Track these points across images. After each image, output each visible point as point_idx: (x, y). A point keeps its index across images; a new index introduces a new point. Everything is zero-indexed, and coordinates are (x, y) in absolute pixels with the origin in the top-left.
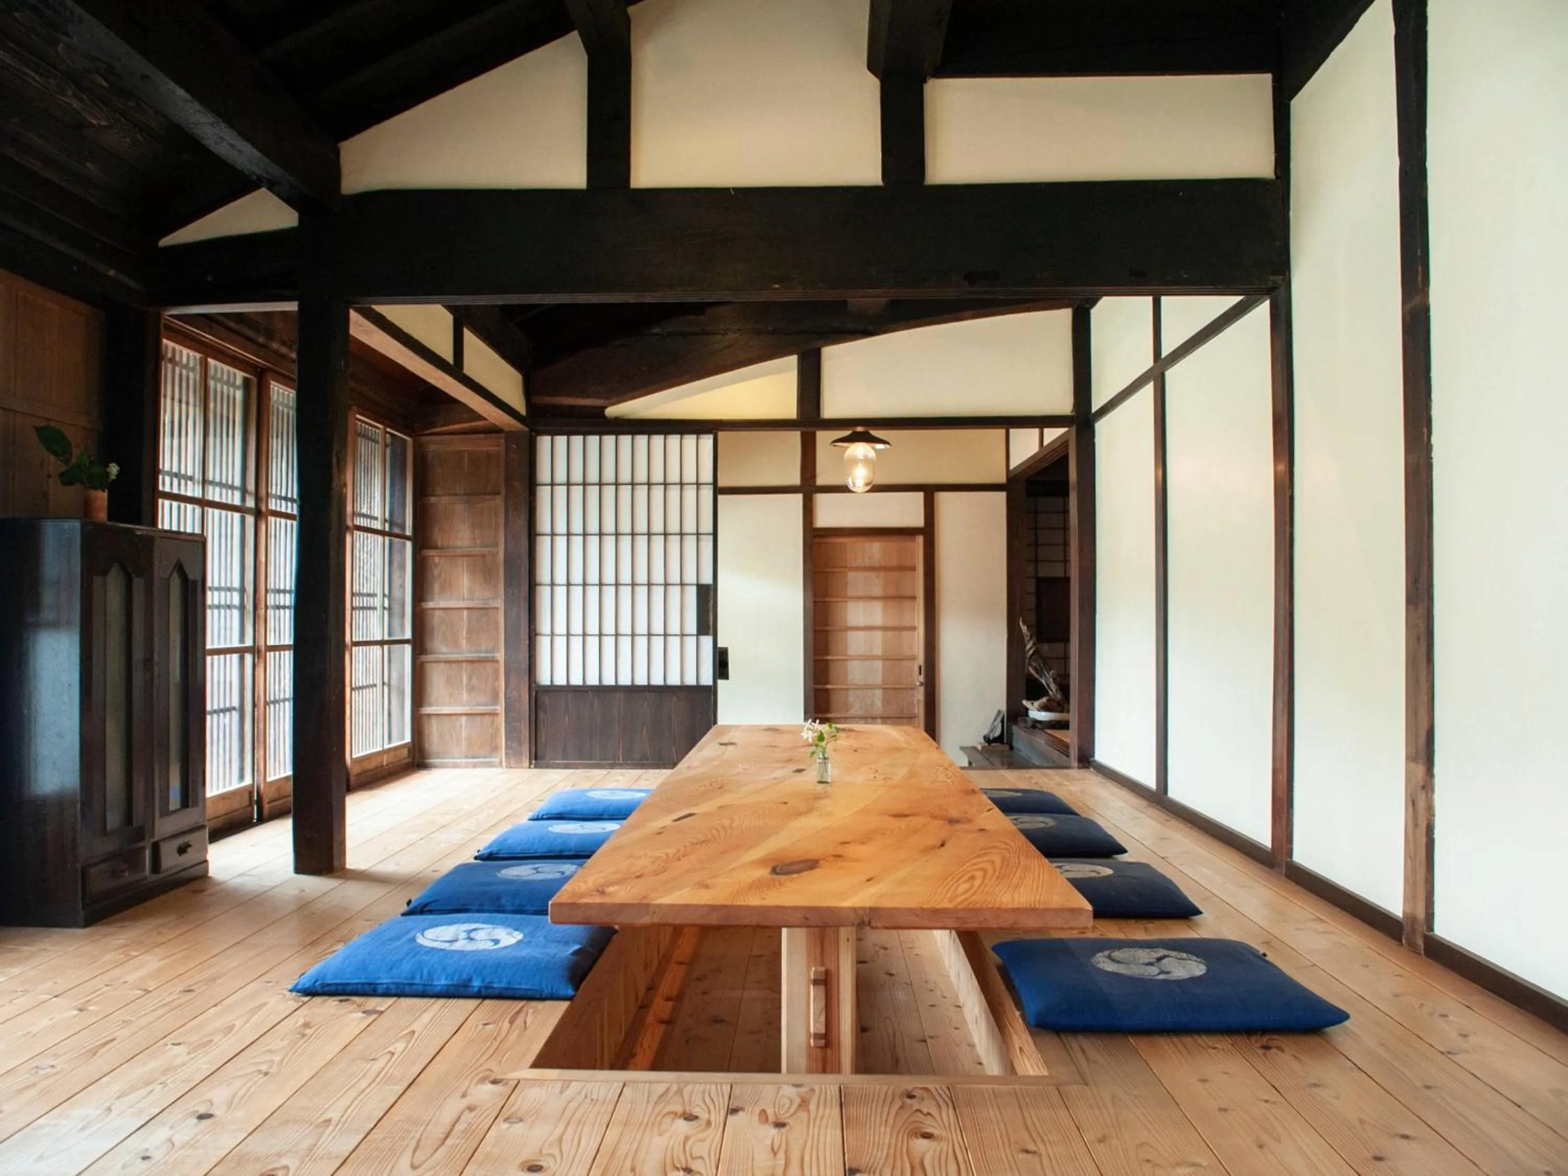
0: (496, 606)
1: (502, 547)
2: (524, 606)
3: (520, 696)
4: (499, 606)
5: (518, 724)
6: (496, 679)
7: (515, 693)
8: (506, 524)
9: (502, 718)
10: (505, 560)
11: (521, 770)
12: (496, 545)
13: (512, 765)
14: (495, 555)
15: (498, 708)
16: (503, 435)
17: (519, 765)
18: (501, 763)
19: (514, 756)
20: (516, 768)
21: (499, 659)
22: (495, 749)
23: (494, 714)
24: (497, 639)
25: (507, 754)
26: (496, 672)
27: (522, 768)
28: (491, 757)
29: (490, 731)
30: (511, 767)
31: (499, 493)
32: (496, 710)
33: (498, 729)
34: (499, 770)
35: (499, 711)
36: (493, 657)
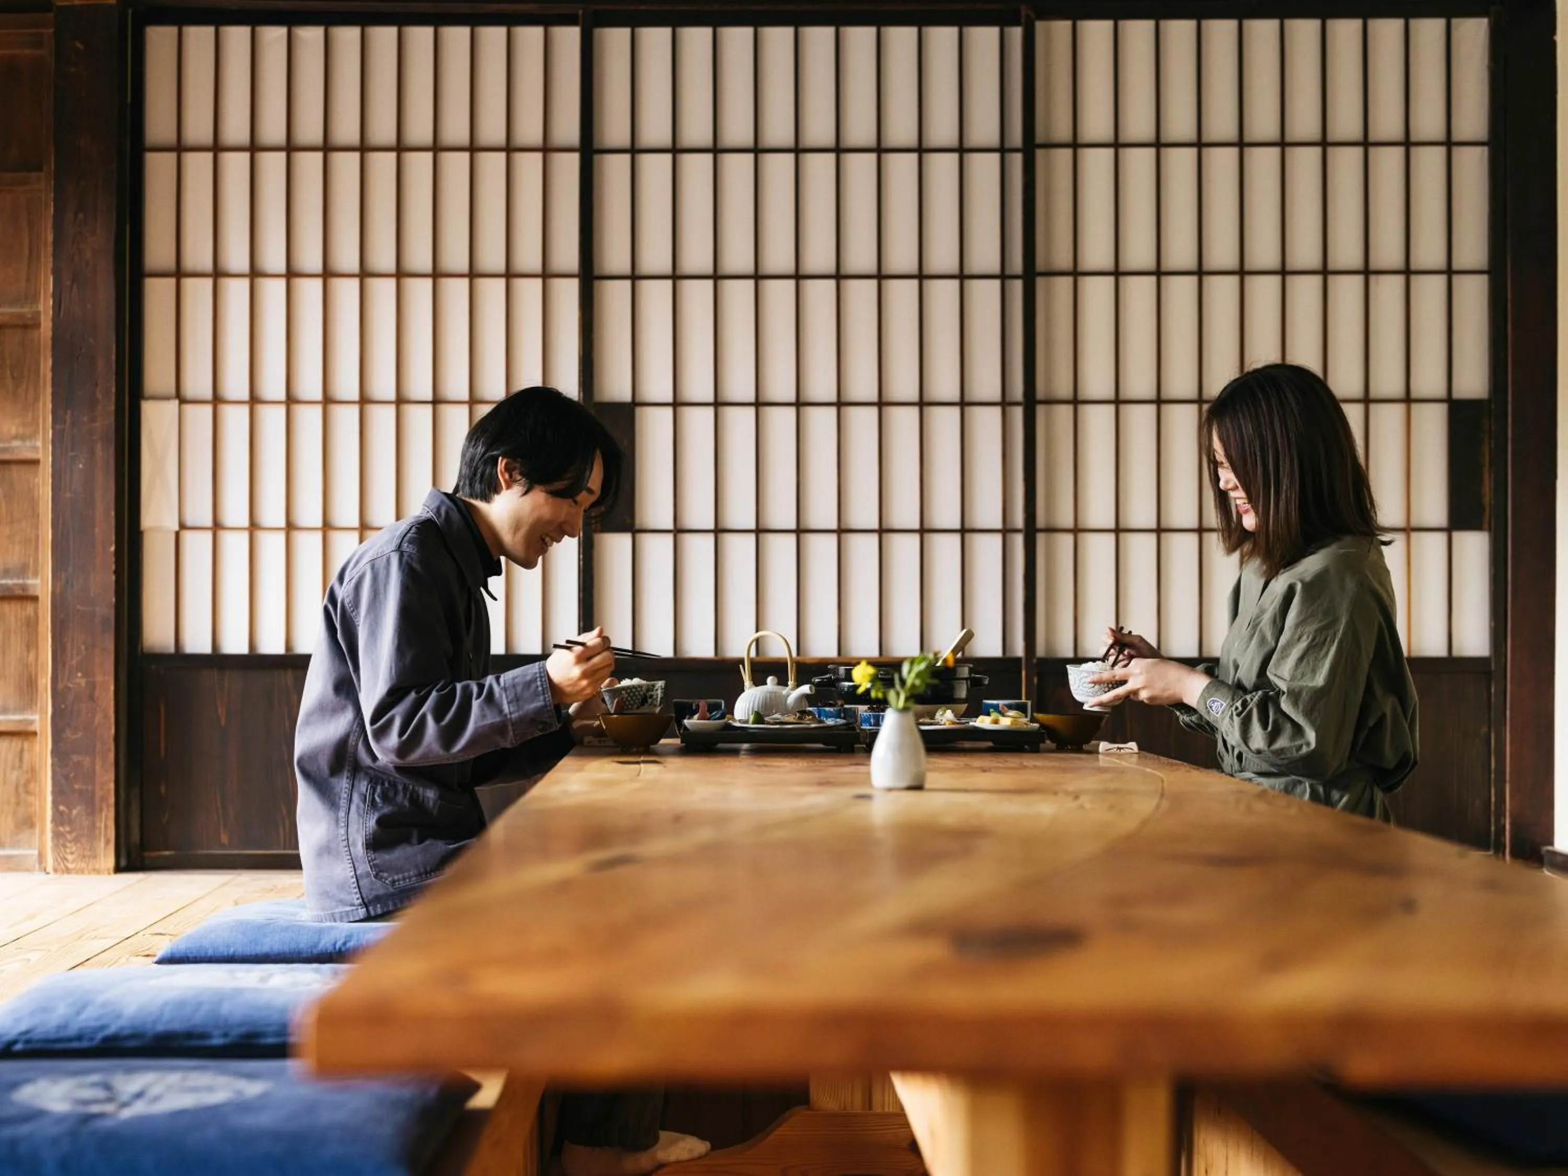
0: (29, 455)
1: (45, 307)
2: (104, 455)
3: (92, 686)
4: (40, 456)
5: (87, 761)
6: (31, 643)
7: (80, 680)
8: (57, 243)
9: (44, 747)
10: (55, 339)
11: (94, 877)
12: (33, 298)
13: (70, 866)
14: (31, 325)
15: (36, 717)
16: (51, 15)
17: (89, 868)
18: (41, 857)
19: (76, 840)
20: (82, 871)
21: (38, 592)
22: (28, 823)
23: (24, 734)
24: (33, 542)
25: (57, 835)
26: (31, 624)
27: (97, 871)
28: (14, 845)
29: (14, 776)
30: (68, 871)
31: (39, 168)
32: (31, 722)
33: (33, 772)
34: (39, 876)
35: (36, 727)
36: (24, 587)
